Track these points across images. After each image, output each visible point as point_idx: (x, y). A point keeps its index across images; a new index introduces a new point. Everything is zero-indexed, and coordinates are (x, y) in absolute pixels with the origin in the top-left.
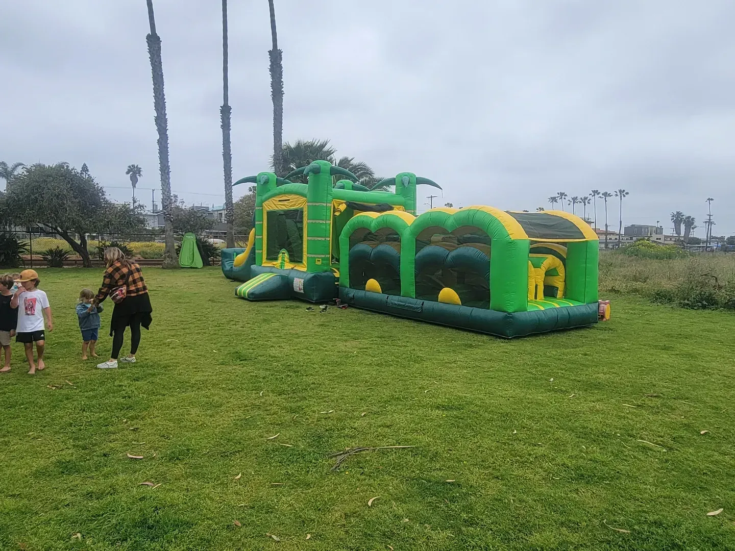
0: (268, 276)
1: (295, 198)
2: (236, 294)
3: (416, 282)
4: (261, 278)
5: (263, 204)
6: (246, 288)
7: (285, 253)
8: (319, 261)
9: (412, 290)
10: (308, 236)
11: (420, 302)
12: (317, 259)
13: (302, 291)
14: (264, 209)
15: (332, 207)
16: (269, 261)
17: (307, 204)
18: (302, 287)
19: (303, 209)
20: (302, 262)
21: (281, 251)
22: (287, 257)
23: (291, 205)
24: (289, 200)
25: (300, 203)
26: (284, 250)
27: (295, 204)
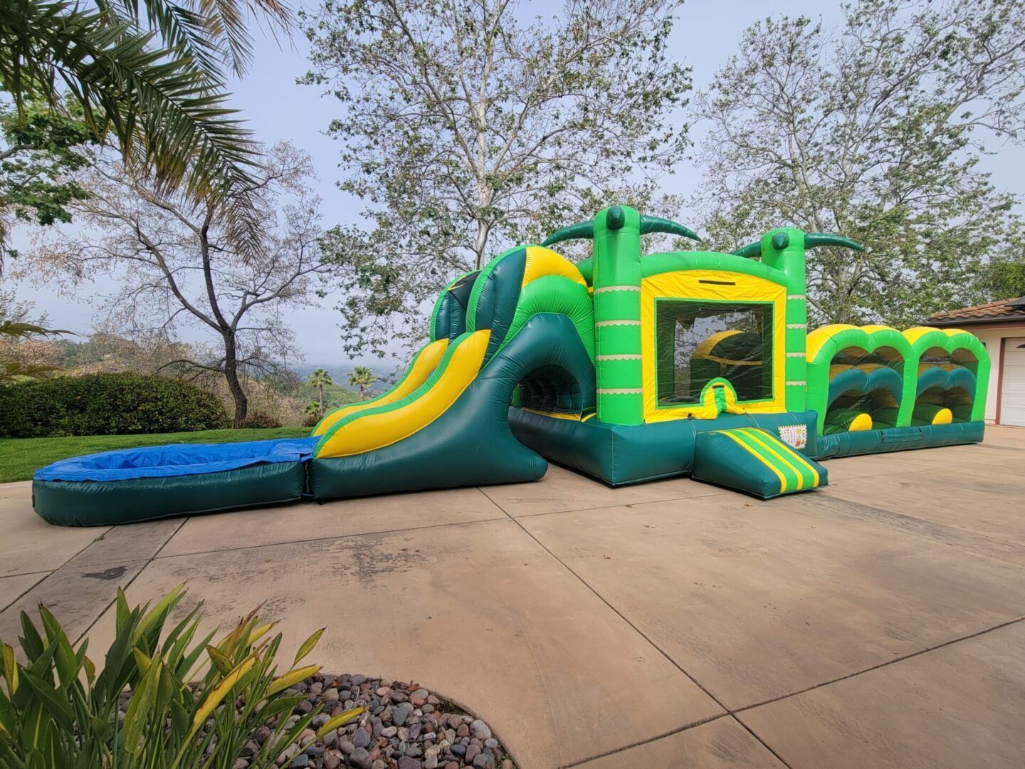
1: (752, 283)
7: (722, 386)
10: (786, 352)
13: (803, 446)
16: (665, 409)
17: (785, 296)
18: (804, 439)
19: (772, 305)
20: (771, 397)
21: (709, 383)
22: (729, 392)
23: (739, 293)
24: (733, 284)
25: (766, 293)
26: (719, 381)
27: (753, 293)
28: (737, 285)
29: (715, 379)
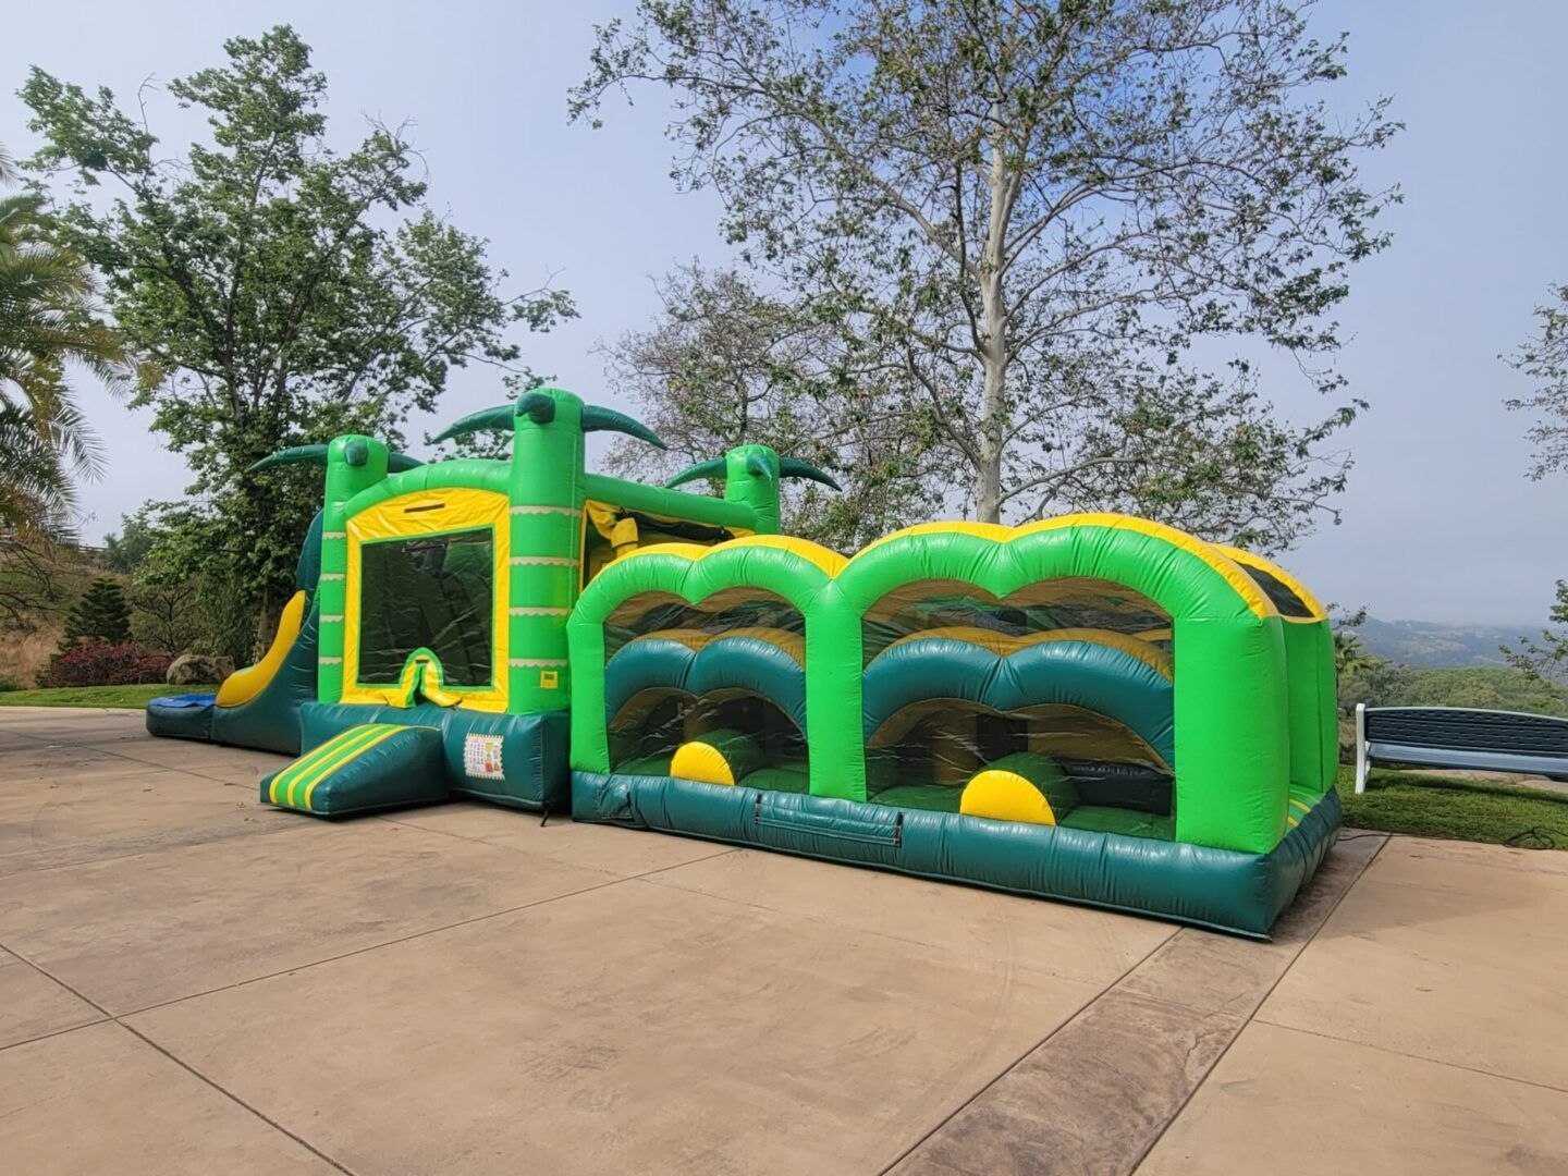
0: (375, 735)
1: (465, 500)
2: (265, 799)
3: (868, 753)
4: (350, 743)
5: (350, 524)
6: (306, 775)
7: (426, 661)
8: (551, 677)
9: (854, 775)
10: (511, 606)
11: (885, 814)
12: (543, 673)
13: (498, 774)
14: (350, 538)
15: (585, 519)
16: (365, 688)
17: (508, 511)
18: (497, 761)
19: (491, 529)
20: (489, 684)
21: (411, 655)
22: (434, 669)
23: (447, 519)
24: (442, 506)
25: (484, 511)
26: (423, 653)
27: (465, 514)
28: (447, 507)
29: (418, 651)
